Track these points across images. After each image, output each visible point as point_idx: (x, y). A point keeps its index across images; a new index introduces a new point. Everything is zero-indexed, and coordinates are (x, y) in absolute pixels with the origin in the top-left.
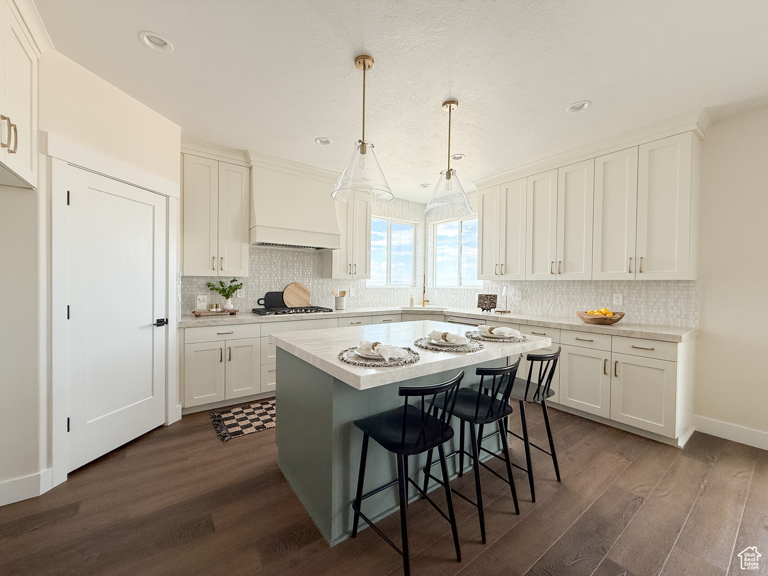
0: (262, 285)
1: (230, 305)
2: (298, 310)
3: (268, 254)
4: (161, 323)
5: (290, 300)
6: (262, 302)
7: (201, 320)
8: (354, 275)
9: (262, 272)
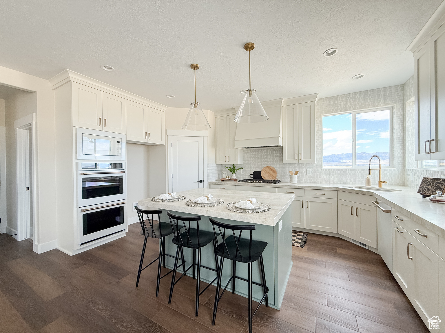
0: (252, 168)
1: (234, 177)
2: (268, 182)
3: (254, 152)
4: (201, 181)
5: (264, 176)
6: (252, 176)
7: (223, 182)
8: (299, 160)
9: (251, 161)
